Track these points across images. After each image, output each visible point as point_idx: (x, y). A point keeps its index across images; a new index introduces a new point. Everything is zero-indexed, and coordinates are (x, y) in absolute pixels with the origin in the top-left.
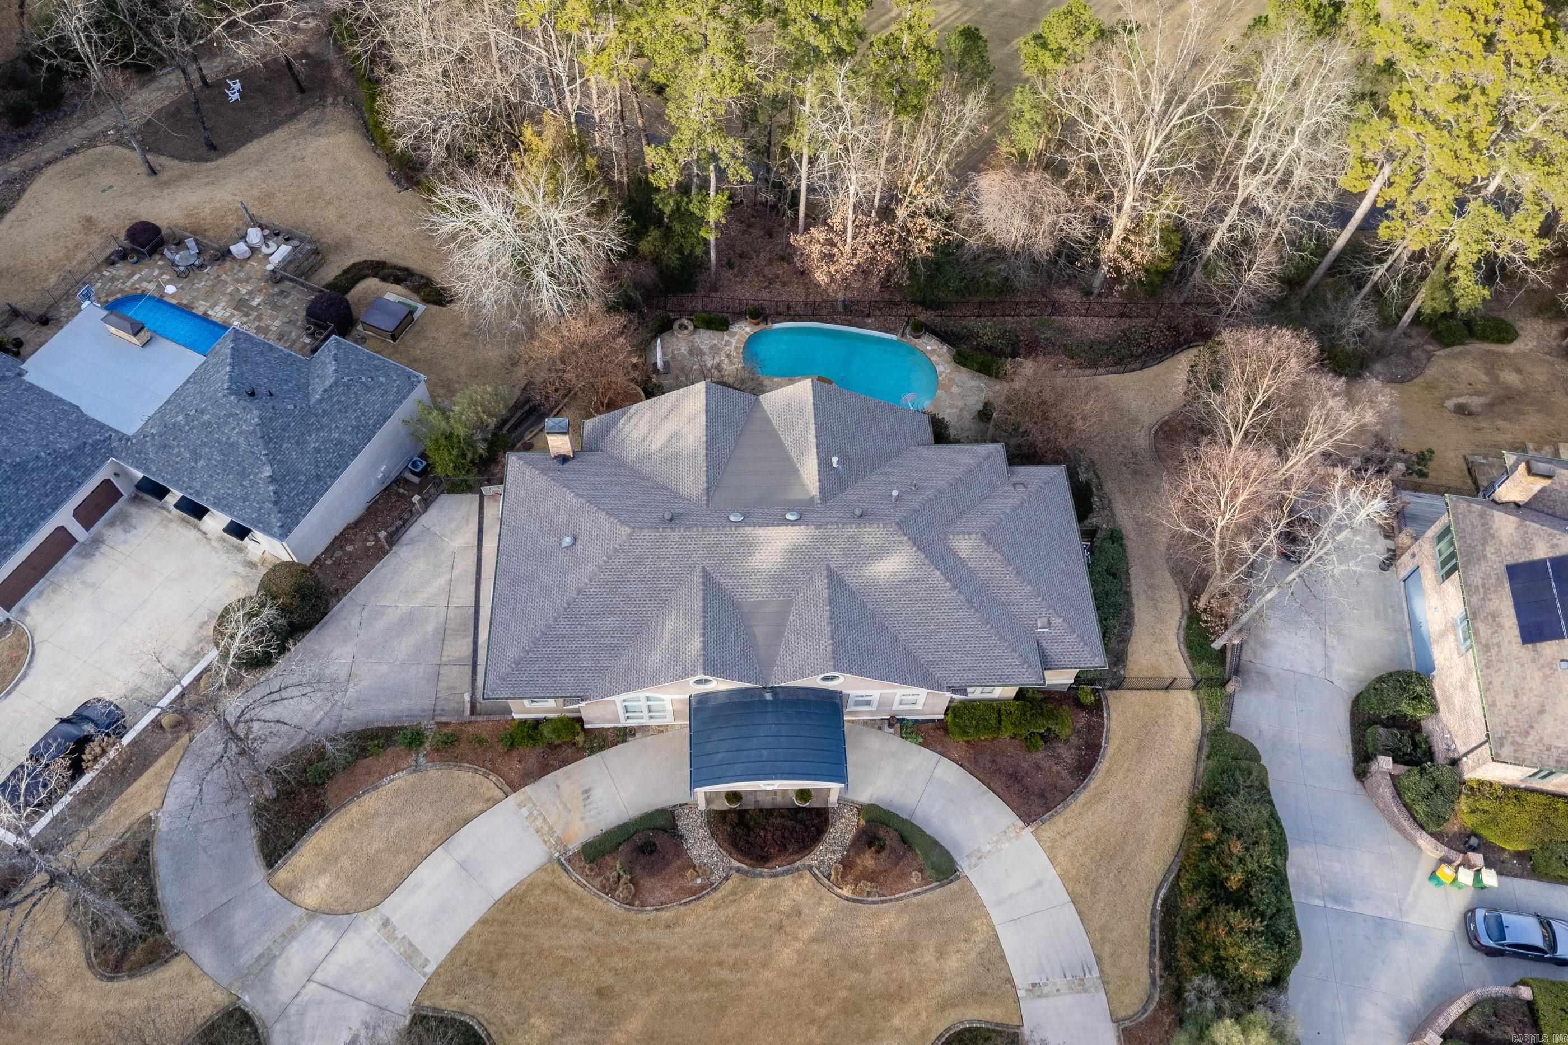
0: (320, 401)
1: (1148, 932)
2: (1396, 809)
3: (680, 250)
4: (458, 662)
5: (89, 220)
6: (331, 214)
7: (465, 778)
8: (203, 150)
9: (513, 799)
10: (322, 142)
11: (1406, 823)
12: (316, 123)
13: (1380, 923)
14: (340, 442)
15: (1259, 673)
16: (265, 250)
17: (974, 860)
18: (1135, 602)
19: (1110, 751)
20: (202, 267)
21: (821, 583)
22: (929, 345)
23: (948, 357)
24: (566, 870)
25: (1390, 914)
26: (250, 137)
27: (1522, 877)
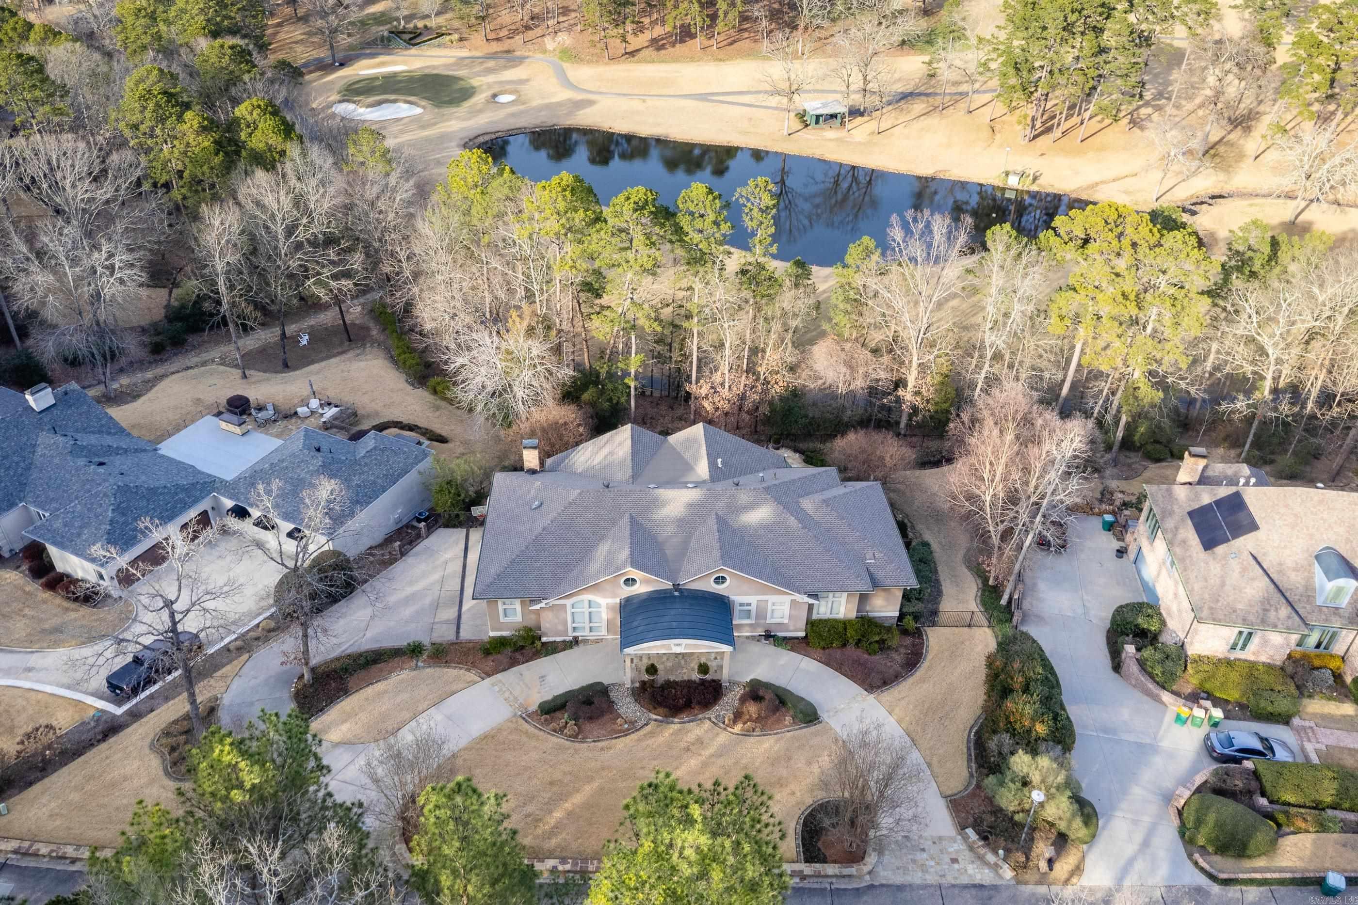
0: (363, 457)
1: (965, 750)
2: (1143, 679)
3: (610, 400)
4: (447, 622)
5: (199, 399)
6: (366, 399)
7: (452, 673)
8: (280, 368)
9: (488, 681)
10: (362, 364)
11: (1151, 686)
12: (358, 355)
13: (1140, 746)
14: (374, 482)
15: (1037, 616)
16: (320, 411)
17: (831, 714)
18: (943, 583)
19: (930, 657)
20: (275, 421)
21: (712, 522)
22: (787, 454)
23: (800, 460)
24: (526, 721)
25: (1148, 741)
26: (313, 362)
27: (1245, 720)
